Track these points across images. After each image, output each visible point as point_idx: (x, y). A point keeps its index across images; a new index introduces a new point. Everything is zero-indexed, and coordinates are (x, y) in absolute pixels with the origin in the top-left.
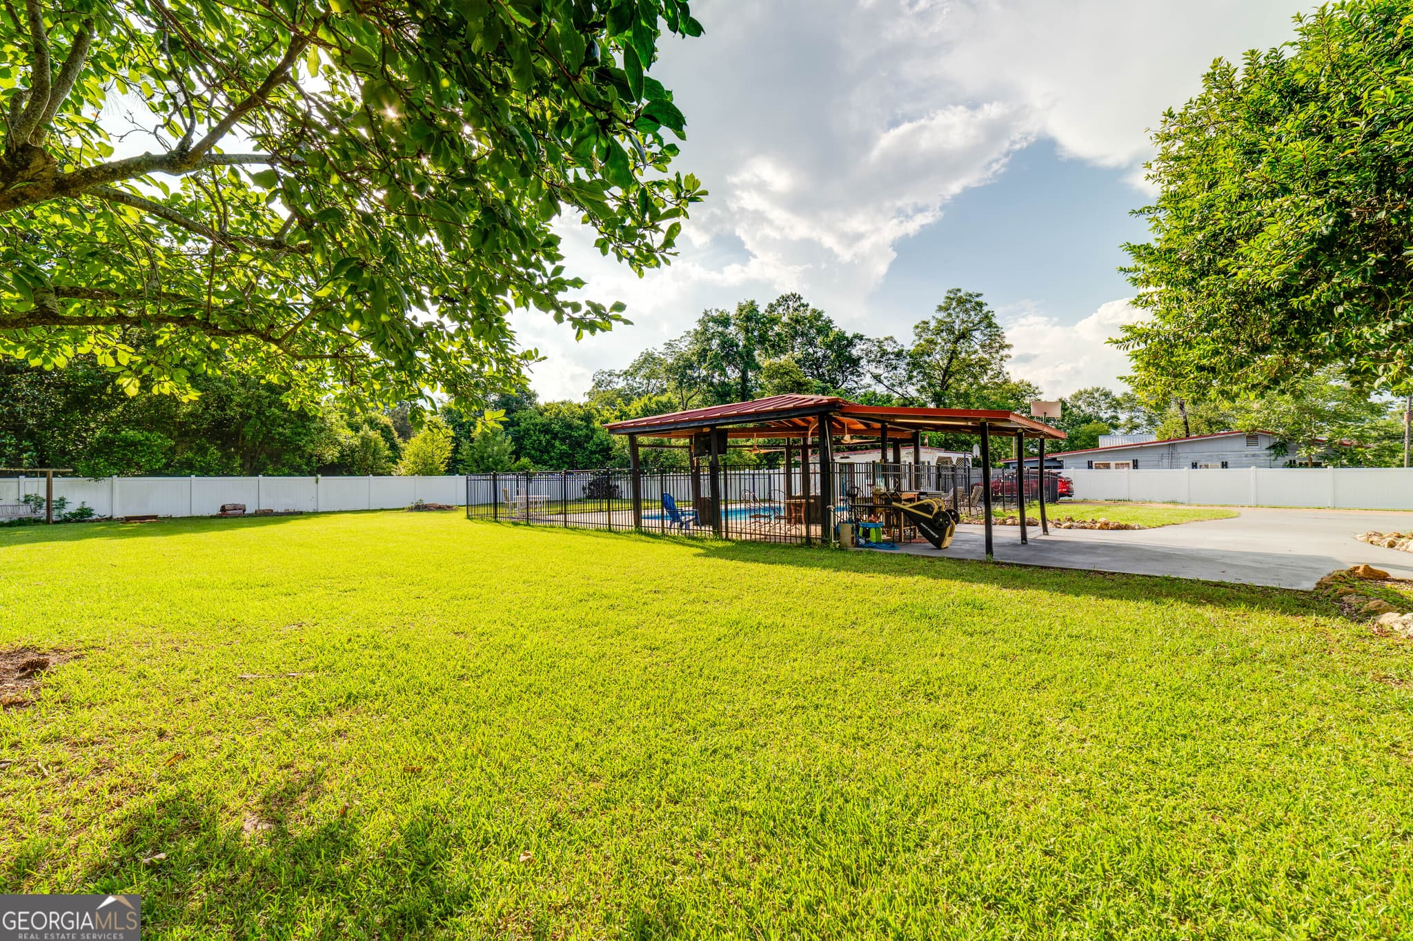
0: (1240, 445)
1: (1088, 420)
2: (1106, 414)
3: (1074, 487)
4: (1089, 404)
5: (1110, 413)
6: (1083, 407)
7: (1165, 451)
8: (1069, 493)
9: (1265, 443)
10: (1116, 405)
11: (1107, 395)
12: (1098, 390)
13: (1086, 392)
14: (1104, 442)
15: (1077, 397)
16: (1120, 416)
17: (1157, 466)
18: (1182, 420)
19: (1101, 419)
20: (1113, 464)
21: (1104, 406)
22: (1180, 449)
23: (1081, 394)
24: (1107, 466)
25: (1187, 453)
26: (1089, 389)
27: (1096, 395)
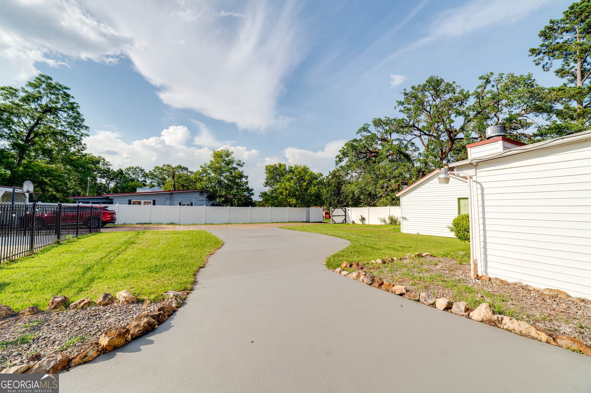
0: (197, 195)
1: (132, 180)
2: (141, 179)
3: (117, 216)
4: (134, 174)
5: (143, 179)
6: (131, 175)
7: (168, 196)
8: (112, 220)
9: (206, 195)
10: (146, 176)
11: (142, 171)
12: (138, 168)
13: (133, 168)
14: (139, 190)
15: (129, 169)
16: (147, 180)
17: (164, 204)
18: (173, 183)
19: (139, 181)
20: (142, 202)
21: (140, 176)
22: (174, 196)
23: (130, 168)
24: (139, 203)
25: (177, 198)
26: (135, 167)
27: (138, 170)
